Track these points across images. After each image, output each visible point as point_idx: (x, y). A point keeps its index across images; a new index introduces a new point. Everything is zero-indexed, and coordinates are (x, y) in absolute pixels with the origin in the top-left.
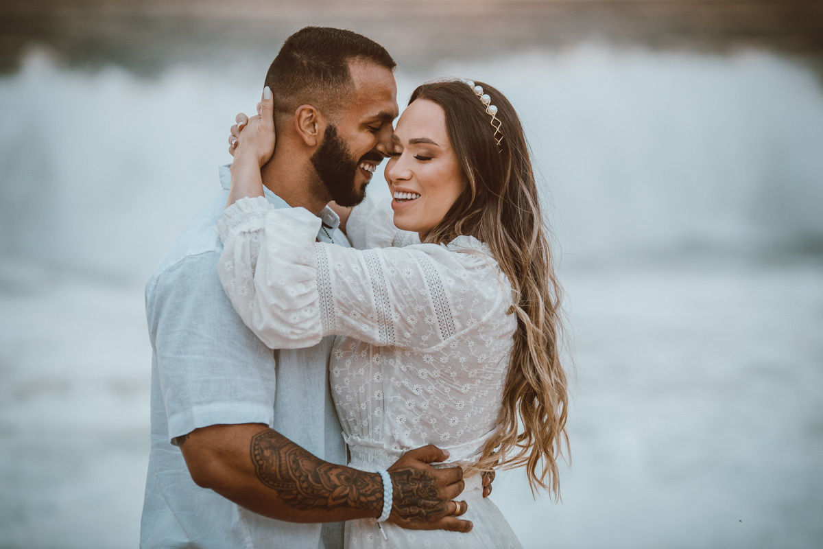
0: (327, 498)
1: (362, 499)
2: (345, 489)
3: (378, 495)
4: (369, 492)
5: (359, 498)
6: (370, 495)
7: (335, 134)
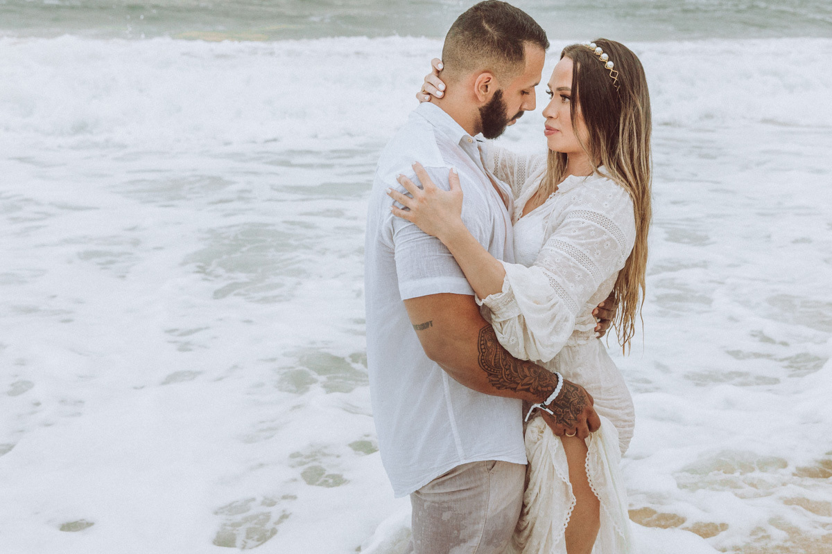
0: (518, 384)
1: (540, 388)
2: (531, 379)
3: (550, 388)
4: (544, 385)
5: (537, 388)
6: (545, 387)
7: (501, 96)
